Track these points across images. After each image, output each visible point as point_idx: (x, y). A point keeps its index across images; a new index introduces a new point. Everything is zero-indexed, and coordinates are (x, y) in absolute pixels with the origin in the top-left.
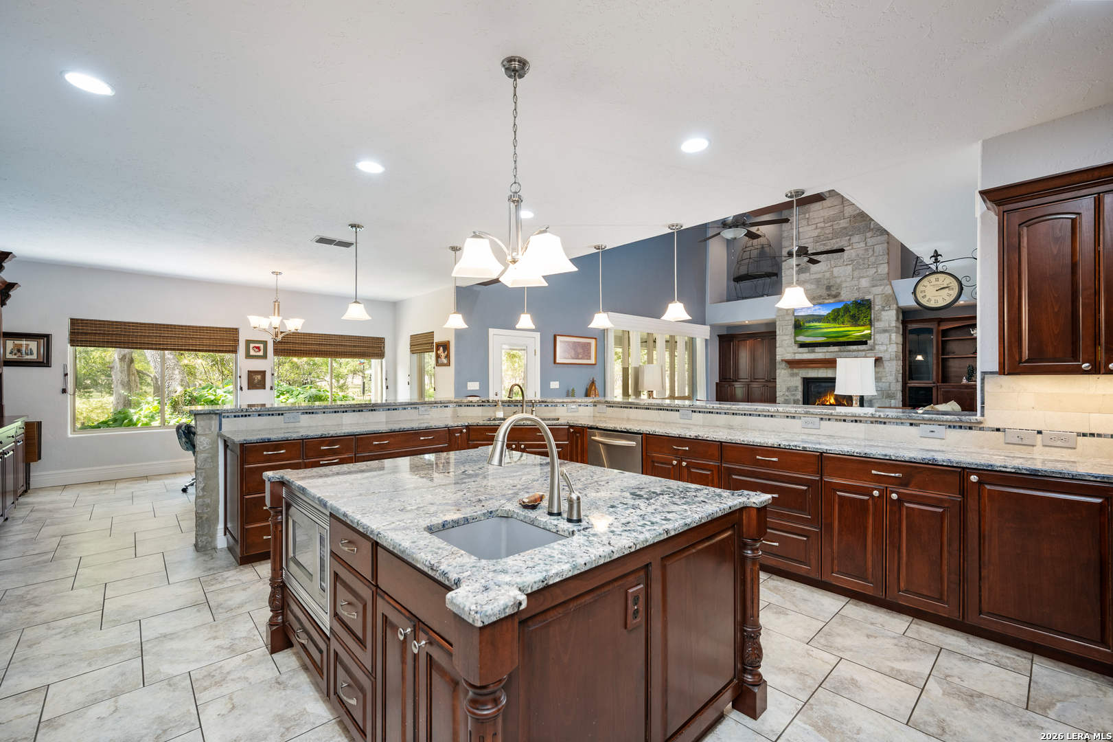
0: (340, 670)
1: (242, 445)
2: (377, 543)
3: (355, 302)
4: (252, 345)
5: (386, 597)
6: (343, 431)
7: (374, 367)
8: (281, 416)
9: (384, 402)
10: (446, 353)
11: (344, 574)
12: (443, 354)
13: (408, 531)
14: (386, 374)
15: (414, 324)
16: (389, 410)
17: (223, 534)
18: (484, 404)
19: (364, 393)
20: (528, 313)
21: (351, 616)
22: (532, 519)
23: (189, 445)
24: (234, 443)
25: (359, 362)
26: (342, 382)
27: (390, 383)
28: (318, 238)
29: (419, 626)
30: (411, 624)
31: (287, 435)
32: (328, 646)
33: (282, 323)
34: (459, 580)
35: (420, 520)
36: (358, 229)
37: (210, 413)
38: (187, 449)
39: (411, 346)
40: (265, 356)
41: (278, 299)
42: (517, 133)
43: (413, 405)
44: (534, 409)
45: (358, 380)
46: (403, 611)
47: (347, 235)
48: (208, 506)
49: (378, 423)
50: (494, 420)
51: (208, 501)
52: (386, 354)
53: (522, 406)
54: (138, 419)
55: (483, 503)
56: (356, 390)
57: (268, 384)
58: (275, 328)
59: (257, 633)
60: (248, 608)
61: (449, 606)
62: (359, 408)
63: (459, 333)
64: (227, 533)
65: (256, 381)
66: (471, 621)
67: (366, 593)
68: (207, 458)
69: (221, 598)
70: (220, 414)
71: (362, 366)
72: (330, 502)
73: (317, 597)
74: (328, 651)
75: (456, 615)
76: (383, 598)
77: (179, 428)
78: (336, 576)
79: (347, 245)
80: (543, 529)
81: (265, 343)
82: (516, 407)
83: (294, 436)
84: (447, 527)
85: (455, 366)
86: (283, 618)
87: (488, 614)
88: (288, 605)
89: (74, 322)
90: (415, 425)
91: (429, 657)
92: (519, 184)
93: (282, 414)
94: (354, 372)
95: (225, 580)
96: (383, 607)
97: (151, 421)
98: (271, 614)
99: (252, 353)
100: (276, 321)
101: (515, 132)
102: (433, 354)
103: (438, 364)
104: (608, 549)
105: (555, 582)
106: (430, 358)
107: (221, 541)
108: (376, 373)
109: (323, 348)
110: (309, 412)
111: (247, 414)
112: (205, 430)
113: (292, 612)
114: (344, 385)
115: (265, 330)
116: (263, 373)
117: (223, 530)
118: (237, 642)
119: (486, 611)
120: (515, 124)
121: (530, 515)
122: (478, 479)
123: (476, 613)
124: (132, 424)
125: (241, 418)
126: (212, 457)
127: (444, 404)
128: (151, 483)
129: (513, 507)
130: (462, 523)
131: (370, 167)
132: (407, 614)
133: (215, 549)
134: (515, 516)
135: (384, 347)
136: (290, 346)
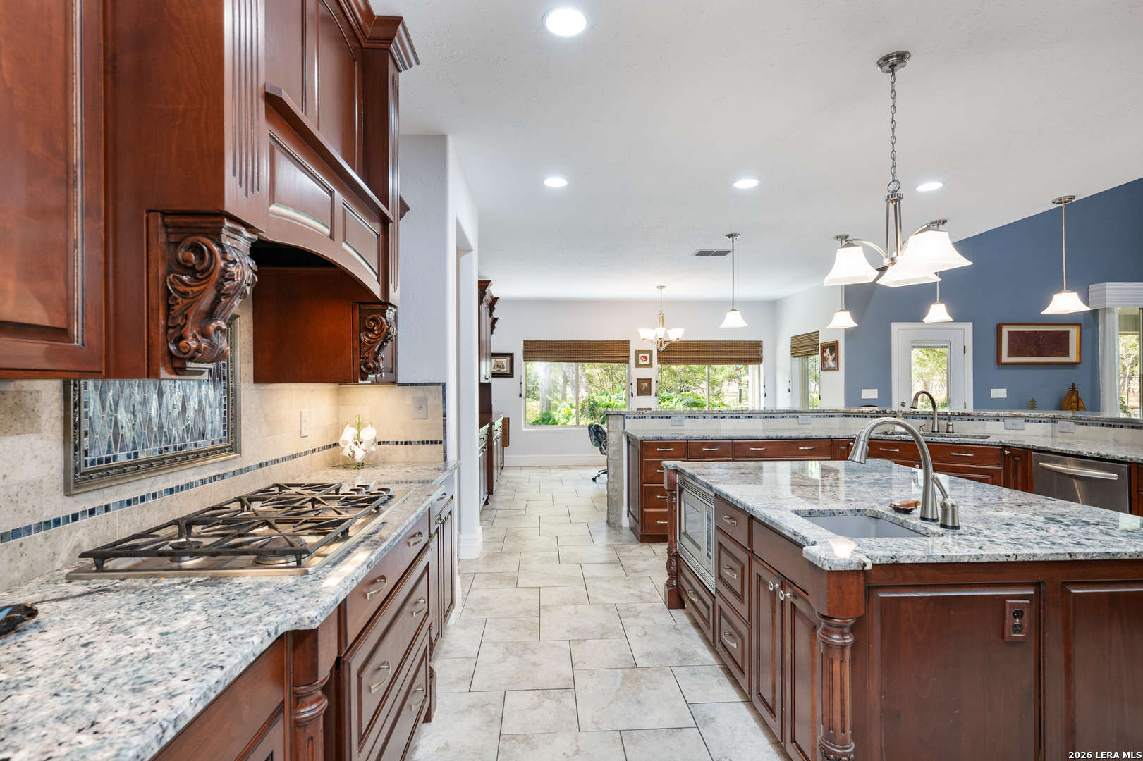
0: (723, 621)
1: (642, 441)
2: (752, 516)
3: (732, 310)
4: (640, 355)
5: (760, 560)
6: (722, 435)
7: (751, 373)
8: (668, 419)
9: (762, 409)
10: (834, 355)
11: (727, 543)
12: (830, 357)
13: (777, 511)
14: (765, 380)
15: (795, 324)
16: (766, 417)
17: (626, 516)
18: (879, 415)
19: (740, 402)
20: (941, 301)
21: (733, 578)
22: (901, 521)
23: (597, 442)
24: (635, 439)
25: (735, 368)
26: (717, 389)
27: (769, 390)
28: (698, 252)
29: (785, 582)
30: (779, 581)
31: (675, 436)
32: (714, 603)
33: (666, 334)
34: (815, 542)
35: (789, 505)
36: (735, 238)
37: (617, 414)
38: (596, 445)
39: (792, 348)
40: (650, 365)
41: (662, 310)
42: (895, 129)
43: (792, 413)
44: (951, 423)
45: (734, 387)
46: (773, 571)
47: (725, 244)
48: (616, 490)
49: (755, 429)
50: (892, 434)
51: (616, 486)
52: (764, 359)
53: (932, 418)
54: (559, 420)
55: (852, 503)
56: (732, 398)
57: (653, 391)
58: (660, 339)
59: (657, 592)
60: (649, 573)
61: (805, 556)
62: (736, 415)
63: (849, 333)
64: (630, 515)
65: (644, 388)
66: (820, 566)
67: (743, 557)
68: (616, 450)
69: (630, 562)
70: (624, 415)
71: (738, 371)
72: (714, 486)
73: (706, 564)
74: (714, 606)
75: (810, 562)
76: (757, 561)
77: (590, 427)
78: (720, 544)
79: (724, 253)
80: (913, 531)
81: (650, 352)
82: (924, 420)
83: (681, 437)
84: (813, 515)
85: (846, 369)
86: (677, 582)
87: (834, 562)
88: (682, 571)
89: (526, 343)
90: (794, 434)
91: (794, 606)
92: (898, 181)
93: (670, 417)
94: (730, 379)
95: (631, 550)
96: (757, 568)
97: (567, 422)
98: (668, 577)
99: (641, 362)
100: (660, 332)
101: (893, 129)
102: (818, 357)
103: (824, 368)
104: (979, 552)
105: (906, 562)
106: (815, 361)
107: (625, 522)
108: (754, 380)
109: (701, 355)
110: (692, 416)
111: (643, 416)
112: (614, 428)
113: (684, 576)
114: (719, 393)
115: (652, 342)
116: (649, 380)
117: (626, 512)
118: (643, 594)
119: (833, 560)
120: (893, 121)
121: (901, 518)
122: (853, 485)
123: (825, 559)
124: (555, 423)
125: (639, 419)
126: (618, 451)
127: (829, 414)
128: (571, 471)
129: (885, 509)
130: (829, 514)
131: (747, 183)
132: (776, 573)
133: (621, 527)
134: (885, 517)
135: (762, 351)
136: (672, 354)
